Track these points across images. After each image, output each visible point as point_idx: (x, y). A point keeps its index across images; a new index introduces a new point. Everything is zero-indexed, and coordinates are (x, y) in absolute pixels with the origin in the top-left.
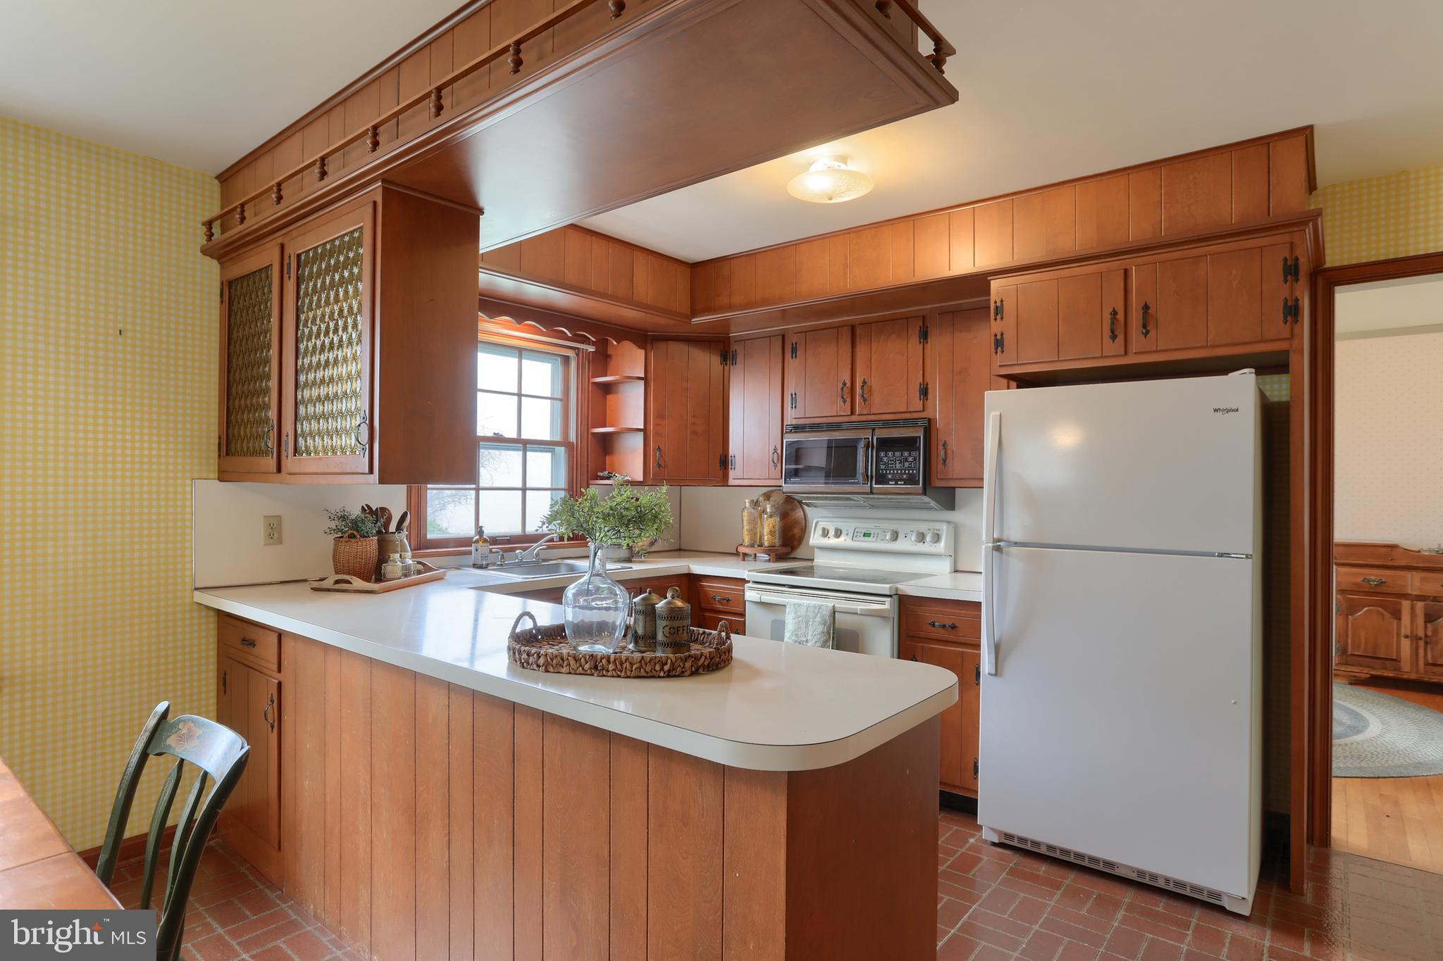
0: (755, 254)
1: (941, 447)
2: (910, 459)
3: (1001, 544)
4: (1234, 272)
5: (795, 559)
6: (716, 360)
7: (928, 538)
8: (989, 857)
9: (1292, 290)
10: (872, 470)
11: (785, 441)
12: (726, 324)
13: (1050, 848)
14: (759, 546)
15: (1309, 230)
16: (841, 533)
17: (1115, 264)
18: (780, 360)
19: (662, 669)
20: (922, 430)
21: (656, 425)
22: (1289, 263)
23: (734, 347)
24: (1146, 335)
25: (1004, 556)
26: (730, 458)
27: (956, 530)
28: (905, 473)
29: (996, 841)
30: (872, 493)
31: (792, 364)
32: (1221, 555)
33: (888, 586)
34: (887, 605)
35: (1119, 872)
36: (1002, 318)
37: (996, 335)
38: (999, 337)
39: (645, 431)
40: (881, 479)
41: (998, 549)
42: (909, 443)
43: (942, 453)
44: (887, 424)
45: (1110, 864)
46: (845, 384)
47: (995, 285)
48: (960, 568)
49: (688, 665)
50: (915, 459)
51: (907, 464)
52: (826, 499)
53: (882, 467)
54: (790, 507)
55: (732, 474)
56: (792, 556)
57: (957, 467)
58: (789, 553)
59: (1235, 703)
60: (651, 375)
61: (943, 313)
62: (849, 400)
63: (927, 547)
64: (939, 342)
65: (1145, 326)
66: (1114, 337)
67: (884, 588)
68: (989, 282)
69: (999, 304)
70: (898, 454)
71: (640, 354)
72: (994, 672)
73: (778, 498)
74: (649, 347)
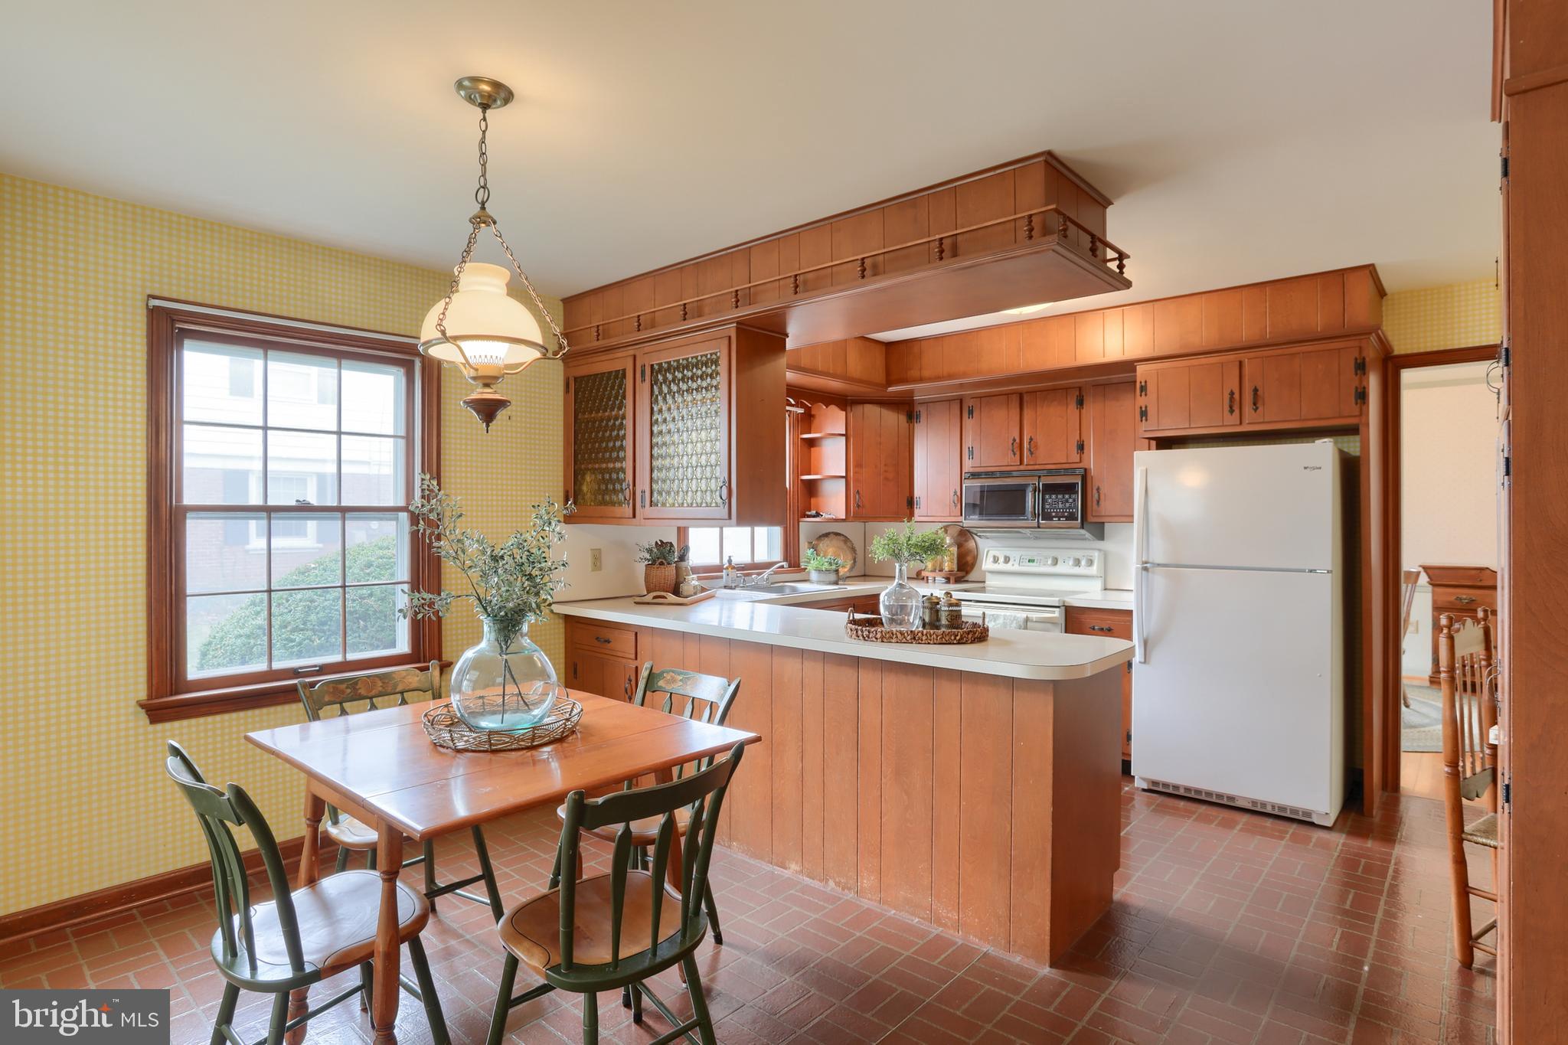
0: (942, 337)
1: (1095, 491)
2: (1071, 500)
3: (1148, 565)
4: (1320, 366)
5: (967, 581)
6: (903, 418)
7: (1083, 563)
8: (1140, 800)
9: (1361, 381)
10: (1039, 509)
11: (964, 486)
12: (911, 392)
13: (1187, 789)
14: (940, 571)
15: (1373, 338)
16: (1009, 560)
17: (1231, 357)
18: (959, 420)
19: (955, 639)
20: (1080, 477)
21: (855, 473)
22: (1358, 361)
23: (918, 408)
24: (1256, 410)
25: (1150, 574)
26: (915, 500)
27: (1106, 556)
28: (1066, 512)
29: (1146, 788)
30: (1039, 527)
31: (969, 423)
32: (1311, 571)
33: (1057, 599)
34: (1057, 614)
35: (1239, 803)
36: (1146, 395)
37: (1141, 408)
38: (1143, 409)
39: (846, 477)
40: (1047, 516)
41: (1146, 569)
42: (1070, 488)
43: (1096, 496)
44: (1051, 473)
45: (1231, 798)
46: (1014, 440)
47: (1141, 369)
48: (1109, 587)
49: (970, 636)
50: (1074, 500)
51: (1068, 505)
52: (999, 532)
53: (1047, 507)
54: (964, 539)
55: (917, 512)
56: (966, 579)
57: (1107, 507)
58: (963, 577)
59: (1320, 676)
60: (851, 432)
61: (1096, 385)
62: (1018, 453)
63: (1082, 570)
64: (1091, 409)
65: (1255, 404)
66: (1232, 411)
67: (1054, 601)
68: (1135, 366)
69: (1143, 384)
70: (1060, 496)
71: (841, 415)
72: (1143, 660)
73: (954, 531)
74: (849, 409)
